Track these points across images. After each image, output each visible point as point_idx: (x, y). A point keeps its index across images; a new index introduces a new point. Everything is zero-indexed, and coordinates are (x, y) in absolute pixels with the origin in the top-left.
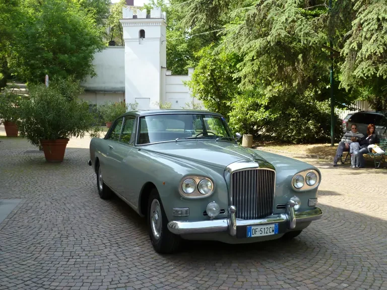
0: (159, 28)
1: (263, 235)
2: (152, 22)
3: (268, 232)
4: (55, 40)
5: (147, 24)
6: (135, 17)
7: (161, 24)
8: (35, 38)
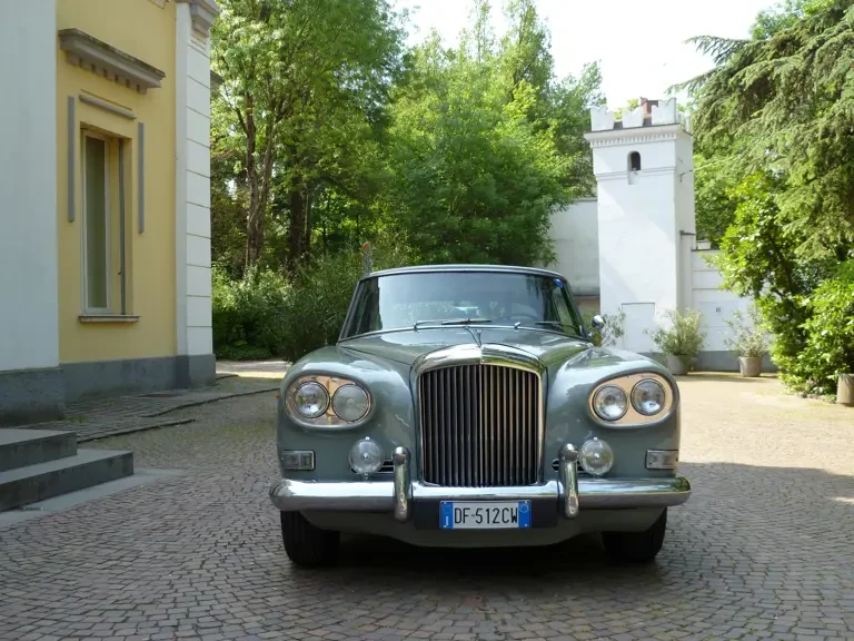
0: (672, 146)
1: (484, 525)
2: (656, 135)
3: (499, 519)
4: (463, 188)
5: (647, 138)
6: (618, 126)
7: (675, 137)
8: (424, 187)
